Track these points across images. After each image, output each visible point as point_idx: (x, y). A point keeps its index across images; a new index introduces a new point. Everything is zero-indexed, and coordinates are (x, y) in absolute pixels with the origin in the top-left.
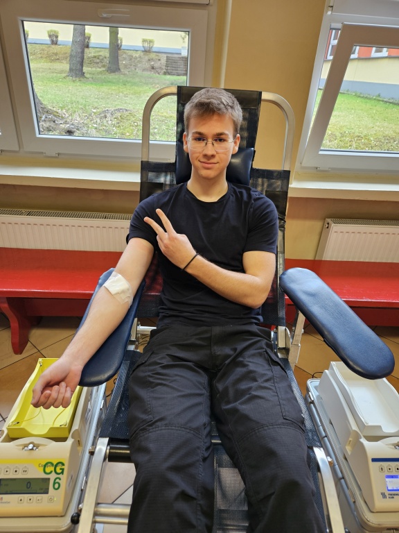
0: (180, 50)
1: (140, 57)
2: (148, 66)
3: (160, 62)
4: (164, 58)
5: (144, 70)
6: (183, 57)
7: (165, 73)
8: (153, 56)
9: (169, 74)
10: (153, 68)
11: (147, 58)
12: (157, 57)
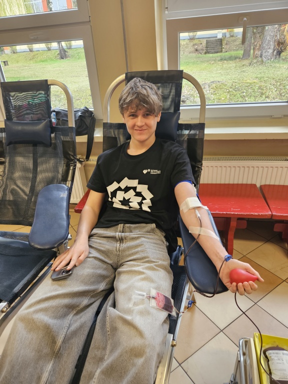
0: (217, 34)
1: (187, 44)
2: (192, 49)
3: (201, 45)
4: (204, 42)
5: (190, 53)
6: (218, 39)
7: (206, 53)
8: (196, 41)
9: (208, 53)
10: (197, 50)
11: (192, 44)
12: (199, 42)
